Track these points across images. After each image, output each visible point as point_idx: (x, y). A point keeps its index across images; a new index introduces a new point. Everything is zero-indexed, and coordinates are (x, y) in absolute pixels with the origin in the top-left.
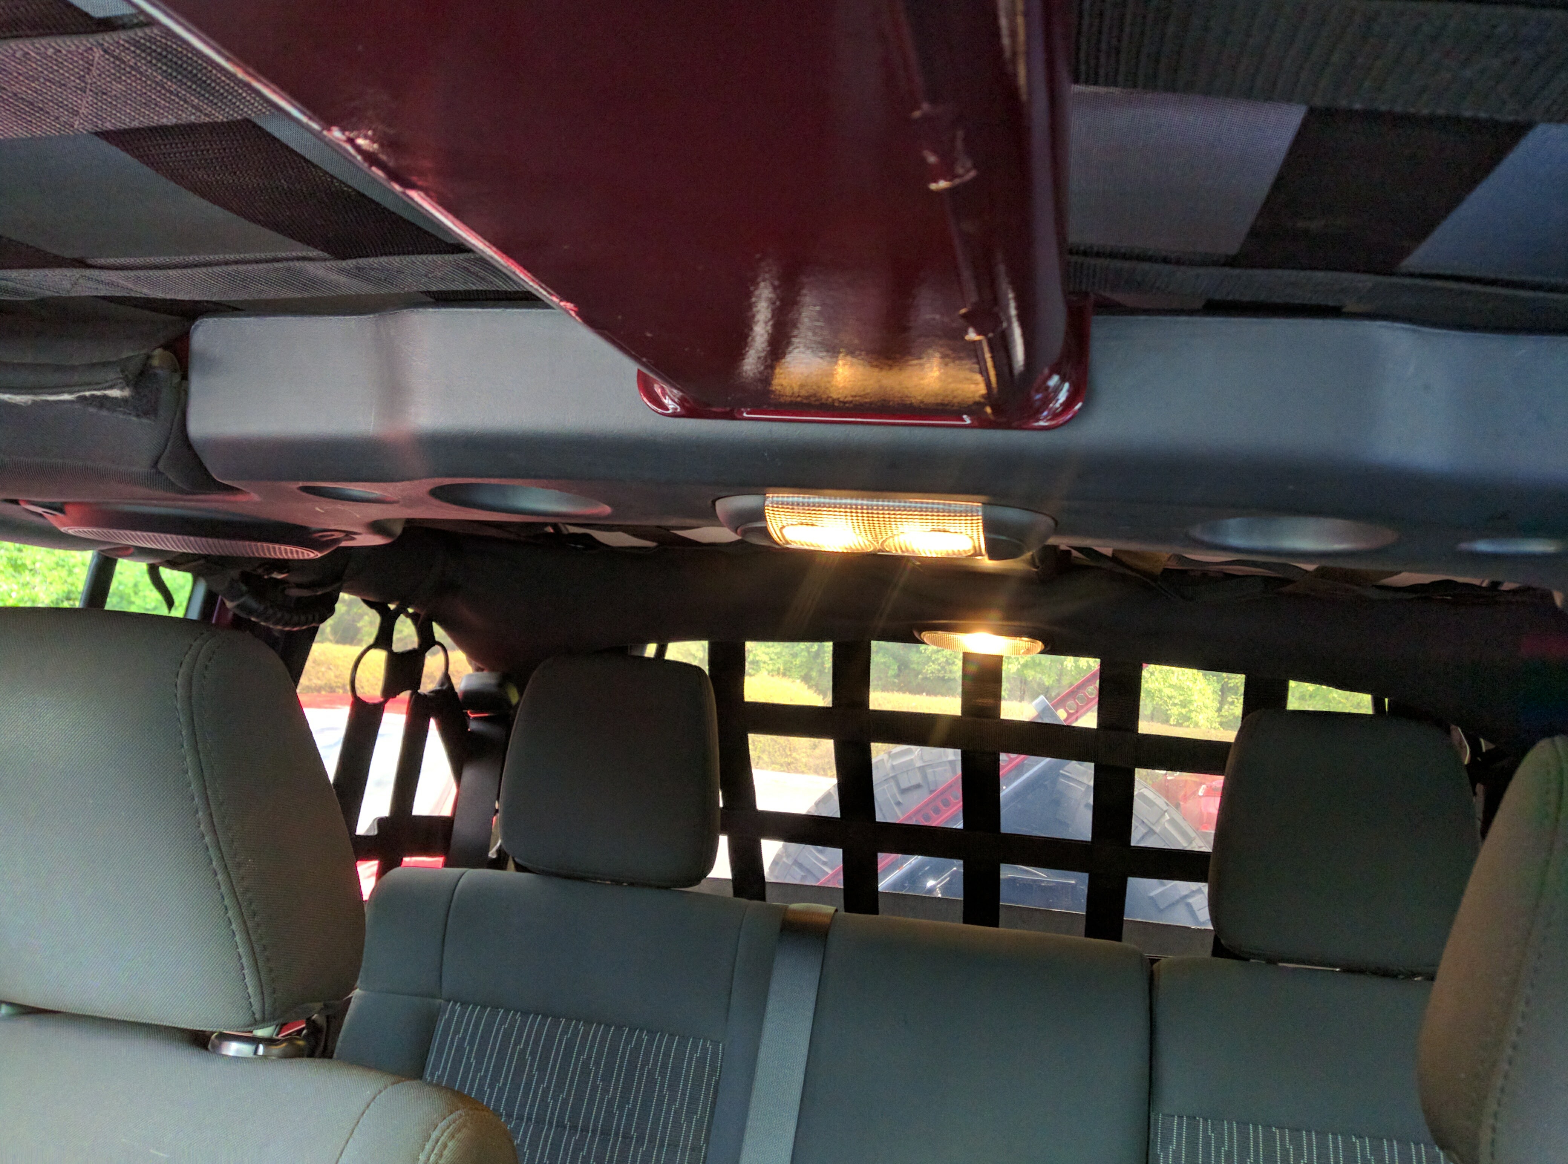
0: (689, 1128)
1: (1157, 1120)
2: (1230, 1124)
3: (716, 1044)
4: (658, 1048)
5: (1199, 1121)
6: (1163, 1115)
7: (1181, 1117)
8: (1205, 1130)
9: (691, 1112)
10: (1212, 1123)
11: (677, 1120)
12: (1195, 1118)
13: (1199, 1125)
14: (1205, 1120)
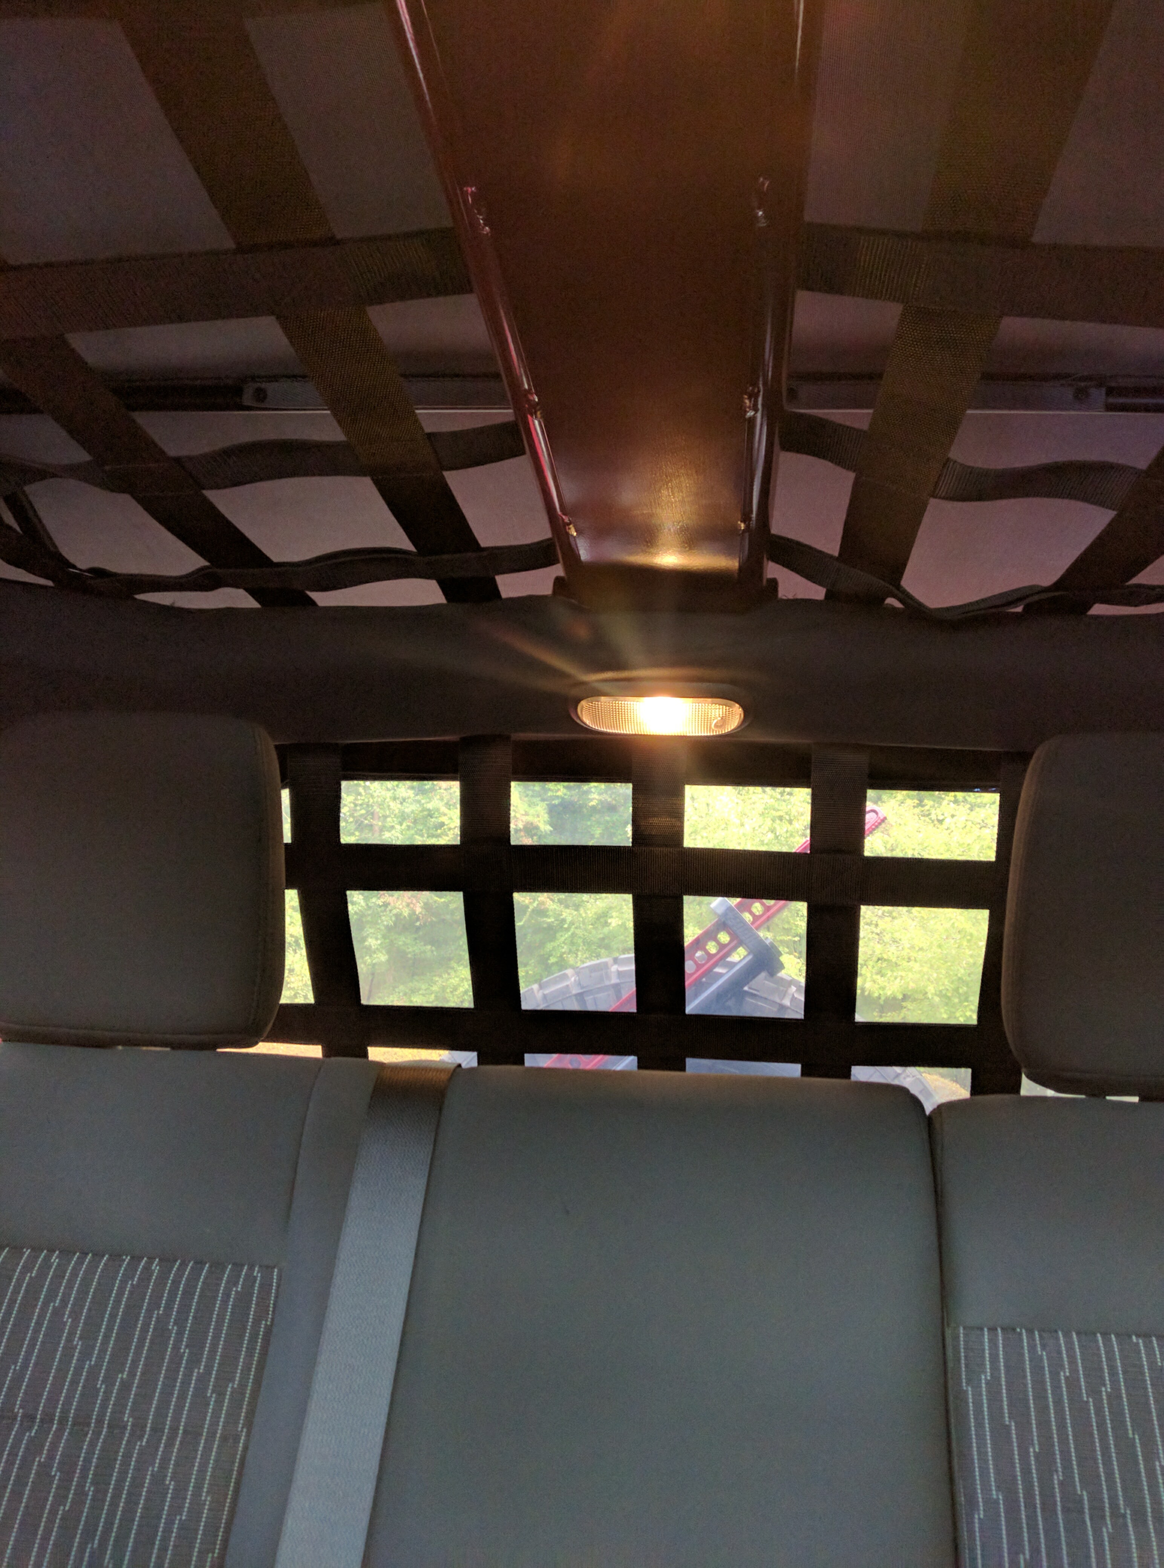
0: (219, 1403)
1: (956, 1338)
2: (1067, 1335)
3: (267, 1269)
4: (176, 1283)
5: (1020, 1334)
6: (964, 1328)
7: (993, 1330)
8: (1032, 1348)
9: (225, 1377)
10: (1040, 1336)
11: (200, 1391)
12: (1014, 1330)
13: (1021, 1340)
14: (1030, 1332)
